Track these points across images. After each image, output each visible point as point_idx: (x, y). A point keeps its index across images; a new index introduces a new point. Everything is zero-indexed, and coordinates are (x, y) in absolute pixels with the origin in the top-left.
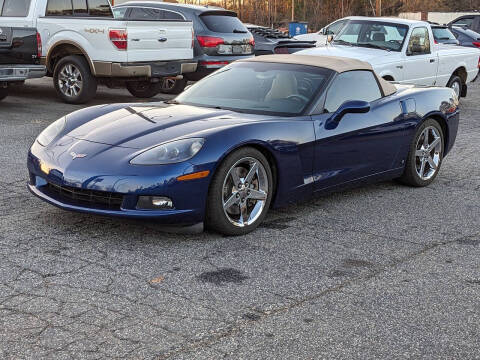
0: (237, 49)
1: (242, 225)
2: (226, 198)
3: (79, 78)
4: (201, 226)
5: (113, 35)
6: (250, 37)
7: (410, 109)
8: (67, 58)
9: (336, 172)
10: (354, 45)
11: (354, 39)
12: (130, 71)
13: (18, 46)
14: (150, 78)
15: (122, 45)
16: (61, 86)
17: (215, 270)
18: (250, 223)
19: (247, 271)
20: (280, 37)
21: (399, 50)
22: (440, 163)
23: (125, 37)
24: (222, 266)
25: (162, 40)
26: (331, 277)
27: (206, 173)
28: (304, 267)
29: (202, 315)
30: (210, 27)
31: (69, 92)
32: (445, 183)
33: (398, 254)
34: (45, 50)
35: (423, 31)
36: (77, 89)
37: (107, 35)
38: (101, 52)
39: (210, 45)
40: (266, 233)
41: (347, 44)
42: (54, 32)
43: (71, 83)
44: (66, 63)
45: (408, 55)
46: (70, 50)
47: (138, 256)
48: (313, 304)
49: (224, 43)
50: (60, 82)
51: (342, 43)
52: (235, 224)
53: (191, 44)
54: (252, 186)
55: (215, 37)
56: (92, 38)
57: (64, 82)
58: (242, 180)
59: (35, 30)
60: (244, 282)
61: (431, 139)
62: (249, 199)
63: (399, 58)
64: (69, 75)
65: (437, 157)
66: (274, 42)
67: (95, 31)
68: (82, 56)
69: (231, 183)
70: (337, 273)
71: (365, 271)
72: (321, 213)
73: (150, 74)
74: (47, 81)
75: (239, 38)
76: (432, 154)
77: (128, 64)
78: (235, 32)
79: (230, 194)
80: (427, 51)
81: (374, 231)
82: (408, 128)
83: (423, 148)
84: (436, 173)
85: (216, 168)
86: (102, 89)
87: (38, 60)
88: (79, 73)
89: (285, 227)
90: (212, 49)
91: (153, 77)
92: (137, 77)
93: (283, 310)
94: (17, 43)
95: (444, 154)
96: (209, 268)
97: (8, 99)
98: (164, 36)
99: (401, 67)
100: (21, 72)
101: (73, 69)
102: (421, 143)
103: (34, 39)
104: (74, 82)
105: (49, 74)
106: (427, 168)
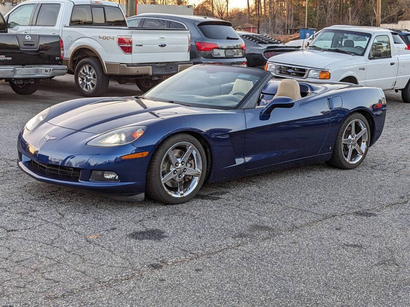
0: (229, 53)
3: (94, 76)
5: (121, 41)
6: (242, 43)
8: (85, 60)
12: (134, 70)
13: (46, 50)
14: (151, 77)
15: (128, 50)
21: (363, 55)
23: (131, 43)
25: (162, 46)
31: (86, 87)
34: (67, 53)
36: (93, 85)
37: (116, 40)
38: (111, 55)
39: (206, 49)
42: (75, 39)
43: (88, 80)
44: (85, 63)
45: (370, 59)
46: (89, 53)
49: (218, 48)
50: (80, 79)
53: (187, 46)
55: (210, 42)
56: (105, 43)
57: (83, 79)
59: (59, 37)
63: (363, 61)
64: (87, 73)
66: (264, 47)
67: (106, 38)
68: (97, 58)
69: (170, 162)
73: (151, 73)
74: (70, 78)
75: (232, 44)
77: (133, 65)
78: (228, 38)
80: (389, 55)
86: (113, 84)
87: (61, 61)
88: (94, 72)
90: (208, 52)
91: (154, 75)
92: (141, 76)
94: (44, 48)
95: (370, 142)
98: (163, 42)
99: (364, 69)
100: (46, 71)
101: (90, 69)
103: (58, 45)
104: (90, 80)
105: (70, 72)
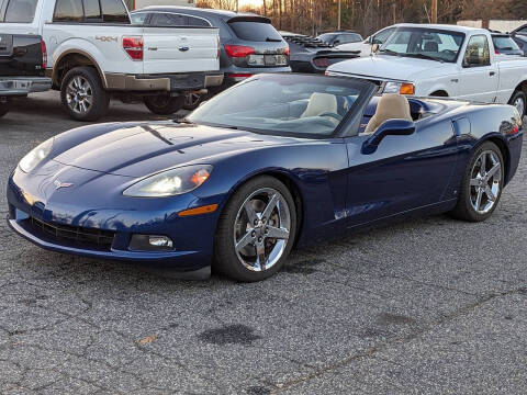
0: (270, 60)
1: (258, 269)
2: (238, 237)
3: (89, 92)
4: (207, 270)
5: (127, 43)
6: (285, 46)
7: (464, 130)
8: (75, 69)
9: (372, 206)
10: (402, 55)
11: (403, 48)
12: (146, 84)
13: (21, 56)
14: (169, 92)
15: (137, 55)
16: (69, 101)
17: (220, 326)
18: (268, 266)
19: (260, 329)
20: (320, 46)
21: (454, 61)
22: (499, 194)
23: (141, 45)
24: (229, 322)
25: (183, 50)
26: (362, 337)
27: (213, 207)
28: (330, 324)
29: (198, 387)
30: (240, 35)
31: (78, 107)
32: (506, 218)
33: (446, 308)
34: (51, 60)
35: (482, 39)
36: (87, 105)
37: (120, 43)
38: (114, 63)
39: (239, 55)
40: (287, 278)
41: (395, 54)
42: (62, 40)
43: (80, 98)
44: (75, 75)
45: (464, 67)
46: (80, 60)
47: (130, 307)
48: (337, 373)
49: (254, 53)
50: (68, 96)
51: (389, 52)
52: (250, 268)
53: (215, 50)
54: (271, 223)
55: (245, 46)
56: (104, 47)
57: (72, 97)
58: (259, 215)
59: (40, 37)
60: (253, 343)
61: (489, 165)
62: (268, 238)
63: (454, 70)
64: (78, 89)
65: (495, 186)
66: (313, 52)
67: (107, 39)
68: (93, 67)
69: (245, 219)
70: (371, 333)
71: (404, 329)
72: (357, 253)
73: (169, 88)
74: (53, 95)
75: (272, 47)
76: (490, 183)
77: (144, 76)
78: (268, 40)
79: (244, 232)
80: (487, 62)
81: (419, 278)
82: (462, 152)
83: (479, 175)
84: (495, 205)
85: (226, 201)
86: (115, 104)
87: (43, 72)
88: (89, 86)
89: (311, 271)
90: (241, 59)
91: (172, 91)
92: (154, 91)
93: (299, 382)
94: (18, 52)
95: (504, 182)
96: (214, 325)
97: (9, 116)
98: (184, 45)
99: (457, 81)
100: (23, 85)
101: (83, 82)
102: (477, 170)
103: (39, 48)
104: (84, 96)
105: (55, 87)
106: (485, 199)
